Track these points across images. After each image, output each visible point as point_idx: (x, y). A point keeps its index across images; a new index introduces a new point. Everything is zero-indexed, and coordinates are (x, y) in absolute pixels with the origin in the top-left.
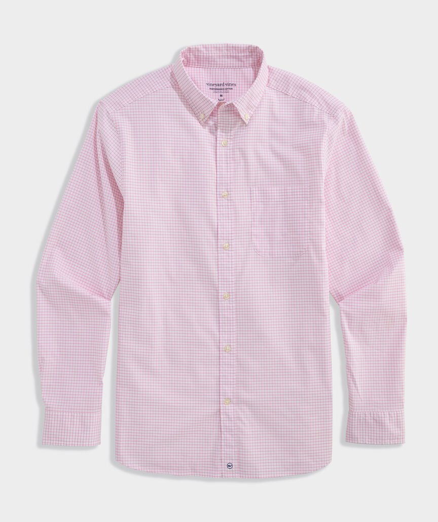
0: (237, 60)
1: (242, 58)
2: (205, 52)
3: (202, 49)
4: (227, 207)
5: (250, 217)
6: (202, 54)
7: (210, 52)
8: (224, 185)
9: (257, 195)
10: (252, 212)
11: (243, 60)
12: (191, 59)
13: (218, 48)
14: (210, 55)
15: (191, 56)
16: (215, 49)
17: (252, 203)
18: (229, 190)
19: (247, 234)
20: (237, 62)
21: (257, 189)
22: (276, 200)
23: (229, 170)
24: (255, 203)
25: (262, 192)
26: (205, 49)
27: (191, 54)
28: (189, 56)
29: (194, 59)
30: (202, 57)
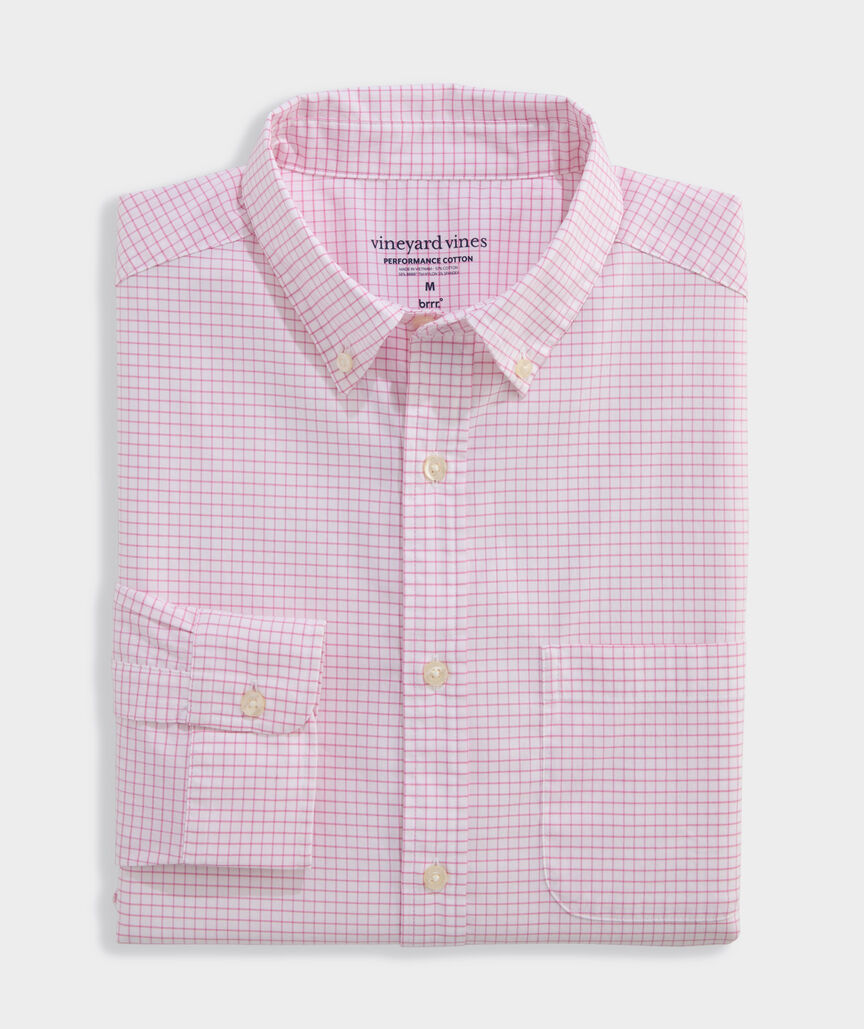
0: (491, 148)
1: (512, 139)
2: (365, 117)
3: (355, 107)
4: (441, 723)
5: (535, 764)
6: (354, 126)
7: (386, 117)
8: (430, 635)
9: (566, 674)
10: (546, 741)
11: (512, 147)
12: (312, 144)
13: (416, 101)
14: (387, 127)
15: (313, 133)
16: (406, 106)
17: (546, 709)
18: (451, 657)
19: (524, 832)
20: (492, 158)
21: (565, 653)
22: (640, 697)
23: (452, 579)
24: (557, 708)
25: (587, 663)
26: (365, 107)
27: (312, 123)
28: (302, 132)
29: (322, 143)
30: (354, 137)
